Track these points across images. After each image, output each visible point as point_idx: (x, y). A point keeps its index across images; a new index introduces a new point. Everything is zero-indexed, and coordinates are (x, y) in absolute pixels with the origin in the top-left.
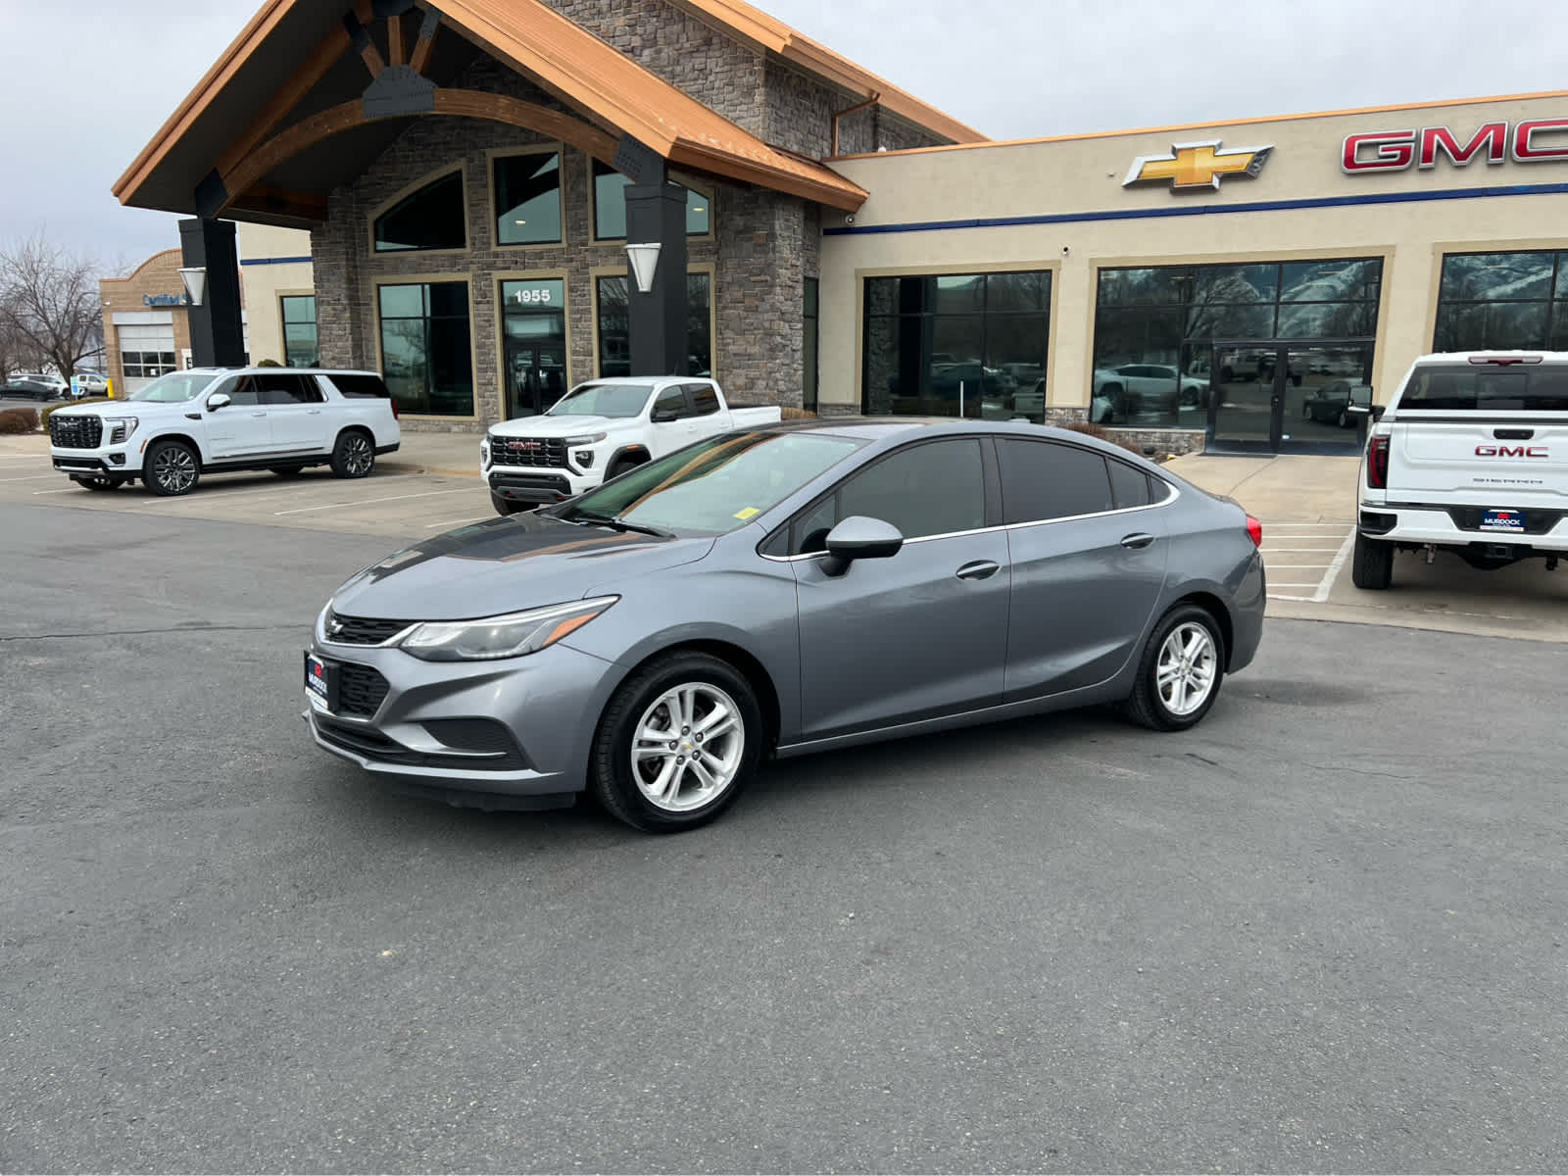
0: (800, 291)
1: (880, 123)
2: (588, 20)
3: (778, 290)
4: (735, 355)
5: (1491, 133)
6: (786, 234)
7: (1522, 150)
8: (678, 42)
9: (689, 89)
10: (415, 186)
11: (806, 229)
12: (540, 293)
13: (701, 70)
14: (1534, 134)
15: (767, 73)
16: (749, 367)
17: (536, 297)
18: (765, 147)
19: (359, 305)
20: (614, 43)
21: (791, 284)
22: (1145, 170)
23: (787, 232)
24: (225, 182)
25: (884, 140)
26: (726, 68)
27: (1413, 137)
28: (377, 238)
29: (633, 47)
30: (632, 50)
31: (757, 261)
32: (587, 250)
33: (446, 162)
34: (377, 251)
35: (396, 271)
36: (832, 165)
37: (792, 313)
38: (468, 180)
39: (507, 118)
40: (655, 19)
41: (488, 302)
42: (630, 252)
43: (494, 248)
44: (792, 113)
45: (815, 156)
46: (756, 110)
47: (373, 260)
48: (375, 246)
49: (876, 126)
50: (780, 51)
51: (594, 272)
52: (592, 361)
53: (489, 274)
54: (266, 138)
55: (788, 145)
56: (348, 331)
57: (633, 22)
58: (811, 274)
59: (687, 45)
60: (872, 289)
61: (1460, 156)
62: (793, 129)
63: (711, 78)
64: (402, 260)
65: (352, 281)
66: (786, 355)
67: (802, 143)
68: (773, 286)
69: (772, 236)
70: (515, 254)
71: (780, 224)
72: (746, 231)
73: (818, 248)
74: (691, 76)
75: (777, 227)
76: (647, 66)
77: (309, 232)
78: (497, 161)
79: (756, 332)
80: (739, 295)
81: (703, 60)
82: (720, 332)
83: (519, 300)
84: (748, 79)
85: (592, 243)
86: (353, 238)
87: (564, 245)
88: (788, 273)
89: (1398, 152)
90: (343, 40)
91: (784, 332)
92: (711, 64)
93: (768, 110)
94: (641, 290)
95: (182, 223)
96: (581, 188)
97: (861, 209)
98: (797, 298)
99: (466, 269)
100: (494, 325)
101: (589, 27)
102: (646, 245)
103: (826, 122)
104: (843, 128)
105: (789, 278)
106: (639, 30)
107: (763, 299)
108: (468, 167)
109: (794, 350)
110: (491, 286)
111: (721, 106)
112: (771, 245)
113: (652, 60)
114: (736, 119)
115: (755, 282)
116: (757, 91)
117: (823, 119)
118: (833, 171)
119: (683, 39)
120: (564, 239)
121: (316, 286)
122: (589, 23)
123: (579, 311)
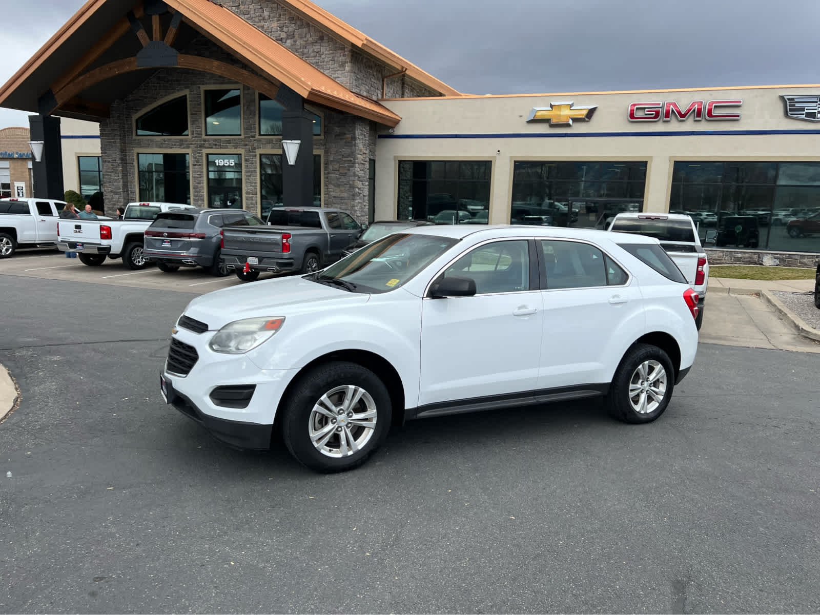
0: (367, 166)
1: (406, 82)
2: (258, 22)
3: (357, 165)
4: (334, 197)
5: (696, 106)
6: (361, 137)
7: (710, 114)
8: (305, 37)
9: (311, 61)
10: (158, 103)
11: (370, 136)
12: (229, 161)
13: (317, 52)
14: (716, 107)
15: (352, 56)
16: (342, 203)
17: (226, 163)
18: (351, 93)
19: (127, 163)
20: (271, 35)
21: (363, 162)
22: (537, 114)
23: (361, 136)
24: (56, 96)
25: (407, 91)
26: (331, 52)
27: (661, 105)
28: (137, 128)
29: (281, 38)
30: (281, 40)
31: (346, 150)
32: (255, 140)
33: (178, 90)
34: (137, 135)
35: (148, 146)
36: (382, 103)
37: (364, 177)
38: (190, 101)
39: (218, 72)
40: (293, 25)
41: (200, 165)
42: (285, 145)
43: (204, 137)
44: (363, 76)
45: (374, 98)
46: (346, 74)
47: (135, 140)
48: (137, 133)
49: (403, 84)
50: (360, 46)
51: (258, 152)
52: (257, 197)
53: (201, 150)
54: (80, 75)
55: (362, 92)
56: (120, 177)
57: (282, 25)
58: (372, 157)
59: (311, 39)
60: (402, 165)
61: (682, 116)
62: (364, 84)
63: (323, 56)
64: (152, 141)
65: (123, 151)
66: (360, 198)
67: (368, 91)
68: (355, 163)
69: (354, 138)
70: (215, 140)
71: (358, 133)
72: (340, 136)
73: (375, 145)
74: (312, 54)
76: (288, 48)
77: (99, 124)
78: (206, 92)
79: (345, 186)
80: (337, 166)
81: (319, 47)
82: (326, 185)
83: (217, 164)
84: (342, 59)
85: (257, 137)
86: (124, 127)
87: (242, 137)
88: (362, 157)
90: (126, 26)
91: (359, 186)
92: (323, 49)
93: (352, 74)
94: (290, 164)
95: (30, 117)
96: (252, 108)
97: (398, 125)
98: (366, 170)
99: (188, 147)
100: (203, 177)
101: (258, 26)
102: (293, 141)
103: (379, 81)
104: (387, 85)
105: (362, 160)
106: (285, 29)
107: (349, 170)
108: (190, 94)
109: (364, 196)
110: (202, 157)
111: (328, 71)
112: (354, 143)
113: (292, 45)
114: (336, 78)
115: (345, 161)
116: (346, 64)
117: (378, 79)
118: (382, 106)
119: (308, 36)
120: (242, 134)
121: (102, 153)
122: (258, 24)
123: (250, 171)
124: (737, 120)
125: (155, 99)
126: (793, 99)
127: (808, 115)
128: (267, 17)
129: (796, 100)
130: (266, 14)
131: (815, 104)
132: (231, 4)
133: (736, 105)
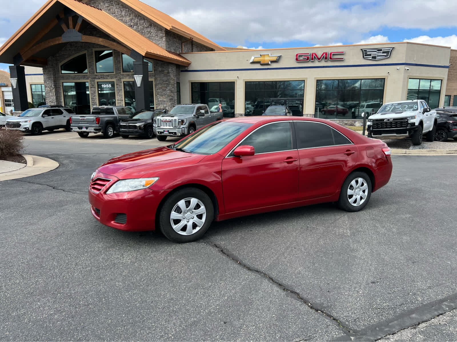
0: (176, 85)
4: (160, 101)
5: (325, 54)
7: (331, 58)
8: (143, 24)
9: (146, 36)
10: (72, 57)
11: (176, 71)
12: (108, 85)
13: (149, 32)
14: (333, 55)
15: (166, 34)
18: (166, 51)
19: (57, 88)
20: (126, 24)
21: (173, 84)
22: (255, 59)
23: (172, 71)
24: (22, 56)
25: (195, 48)
26: (155, 32)
27: (309, 54)
28: (62, 70)
30: (131, 26)
31: (165, 78)
32: (121, 75)
33: (82, 51)
34: (62, 74)
35: (67, 79)
36: (183, 55)
37: (174, 91)
38: (88, 56)
39: (102, 44)
40: (137, 19)
41: (94, 87)
42: (135, 78)
43: (95, 74)
44: (172, 42)
45: (178, 53)
46: (163, 42)
47: (61, 76)
48: (62, 72)
49: (192, 45)
50: (169, 29)
51: (122, 80)
53: (94, 80)
54: (33, 46)
55: (171, 50)
56: (54, 94)
57: (131, 19)
58: (178, 81)
59: (146, 26)
60: (193, 85)
61: (319, 59)
62: (172, 46)
63: (152, 34)
64: (69, 76)
65: (55, 81)
66: (173, 101)
67: (175, 50)
68: (169, 84)
69: (168, 73)
70: (101, 75)
71: (170, 70)
72: (161, 72)
73: (179, 75)
74: (147, 33)
76: (135, 30)
77: (42, 68)
78: (95, 52)
79: (165, 95)
80: (161, 86)
81: (150, 29)
82: (156, 95)
83: (103, 87)
84: (161, 35)
86: (55, 70)
87: (115, 73)
89: (306, 58)
90: (56, 21)
91: (172, 96)
92: (152, 31)
93: (166, 42)
94: (138, 86)
95: (10, 67)
97: (190, 66)
98: (175, 87)
99: (88, 79)
100: (96, 93)
102: (139, 76)
103: (180, 45)
104: (184, 45)
106: (133, 21)
107: (167, 88)
108: (88, 53)
109: (175, 100)
110: (95, 83)
111: (155, 41)
112: (168, 75)
114: (158, 44)
115: (165, 83)
116: (163, 37)
118: (182, 57)
120: (114, 72)
121: (44, 83)
122: (119, 19)
123: (119, 90)
124: (343, 61)
125: (70, 55)
126: (366, 50)
127: (373, 57)
128: (124, 15)
129: (367, 51)
130: (123, 13)
131: (376, 53)
132: (106, 9)
133: (342, 54)
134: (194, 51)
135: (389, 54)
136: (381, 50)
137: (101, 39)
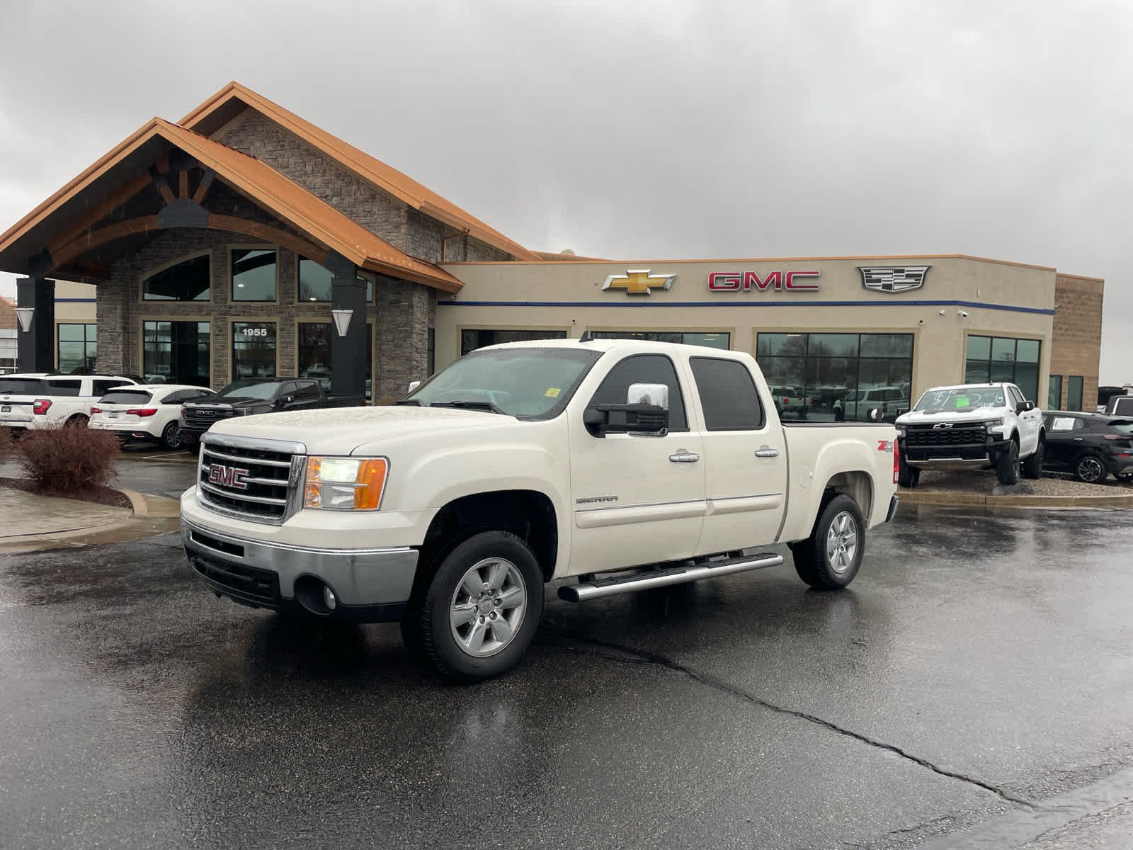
0: (426, 336)
1: (468, 243)
2: (299, 177)
3: (414, 335)
4: (389, 371)
5: (775, 276)
6: (419, 305)
7: (789, 285)
8: (355, 195)
9: (361, 221)
10: (173, 263)
11: (429, 303)
12: (260, 331)
13: (369, 212)
14: (794, 277)
15: (408, 217)
16: (398, 378)
17: (257, 333)
18: (408, 257)
19: (129, 333)
20: (315, 192)
21: (420, 332)
22: (614, 282)
23: (420, 302)
24: (53, 257)
25: (470, 254)
26: (385, 212)
27: (740, 275)
28: (144, 292)
29: (327, 195)
30: (326, 197)
31: (402, 319)
32: (293, 307)
33: (199, 250)
34: (144, 300)
35: (157, 313)
36: (444, 267)
37: (422, 349)
38: (213, 261)
40: (341, 182)
41: (224, 335)
42: (335, 316)
43: (229, 303)
44: (421, 238)
45: (433, 261)
46: (402, 236)
47: (141, 305)
48: (143, 297)
49: (466, 245)
50: (418, 208)
51: (297, 320)
53: (226, 318)
54: (86, 233)
55: (420, 256)
56: (120, 349)
57: (327, 181)
58: (431, 326)
59: (361, 197)
60: (465, 335)
61: (762, 286)
62: (421, 246)
63: (375, 217)
64: (163, 306)
65: (125, 318)
67: (425, 254)
68: (411, 333)
69: (411, 306)
70: (245, 307)
71: (416, 300)
72: (395, 303)
73: (435, 312)
74: (362, 214)
75: (414, 301)
76: (335, 207)
77: (96, 286)
78: (234, 252)
79: (401, 358)
80: (390, 337)
81: (370, 206)
82: (378, 359)
83: (246, 334)
84: (397, 219)
85: (296, 303)
86: (128, 291)
87: (278, 303)
88: (420, 327)
89: (733, 282)
91: (417, 359)
92: (375, 209)
93: (409, 237)
94: (340, 335)
95: (19, 280)
96: (291, 271)
97: (460, 292)
98: (424, 340)
99: (209, 314)
100: (227, 348)
101: (299, 181)
102: (345, 311)
103: (439, 243)
104: (448, 245)
105: (420, 330)
106: (331, 186)
107: (405, 341)
108: (214, 254)
109: (423, 370)
110: (227, 325)
111: (381, 233)
112: (411, 311)
113: (338, 203)
114: (389, 240)
115: (401, 331)
116: (402, 226)
117: (437, 241)
118: (443, 270)
119: (358, 194)
120: (278, 300)
121: (97, 320)
122: (299, 179)
123: (285, 342)
124: (816, 291)
125: (169, 258)
126: (869, 271)
127: (884, 286)
128: (309, 172)
129: (872, 272)
130: (309, 168)
131: (891, 276)
132: (267, 156)
133: (814, 276)
134: (469, 259)
135: (920, 280)
136: (903, 271)
137: (255, 225)
